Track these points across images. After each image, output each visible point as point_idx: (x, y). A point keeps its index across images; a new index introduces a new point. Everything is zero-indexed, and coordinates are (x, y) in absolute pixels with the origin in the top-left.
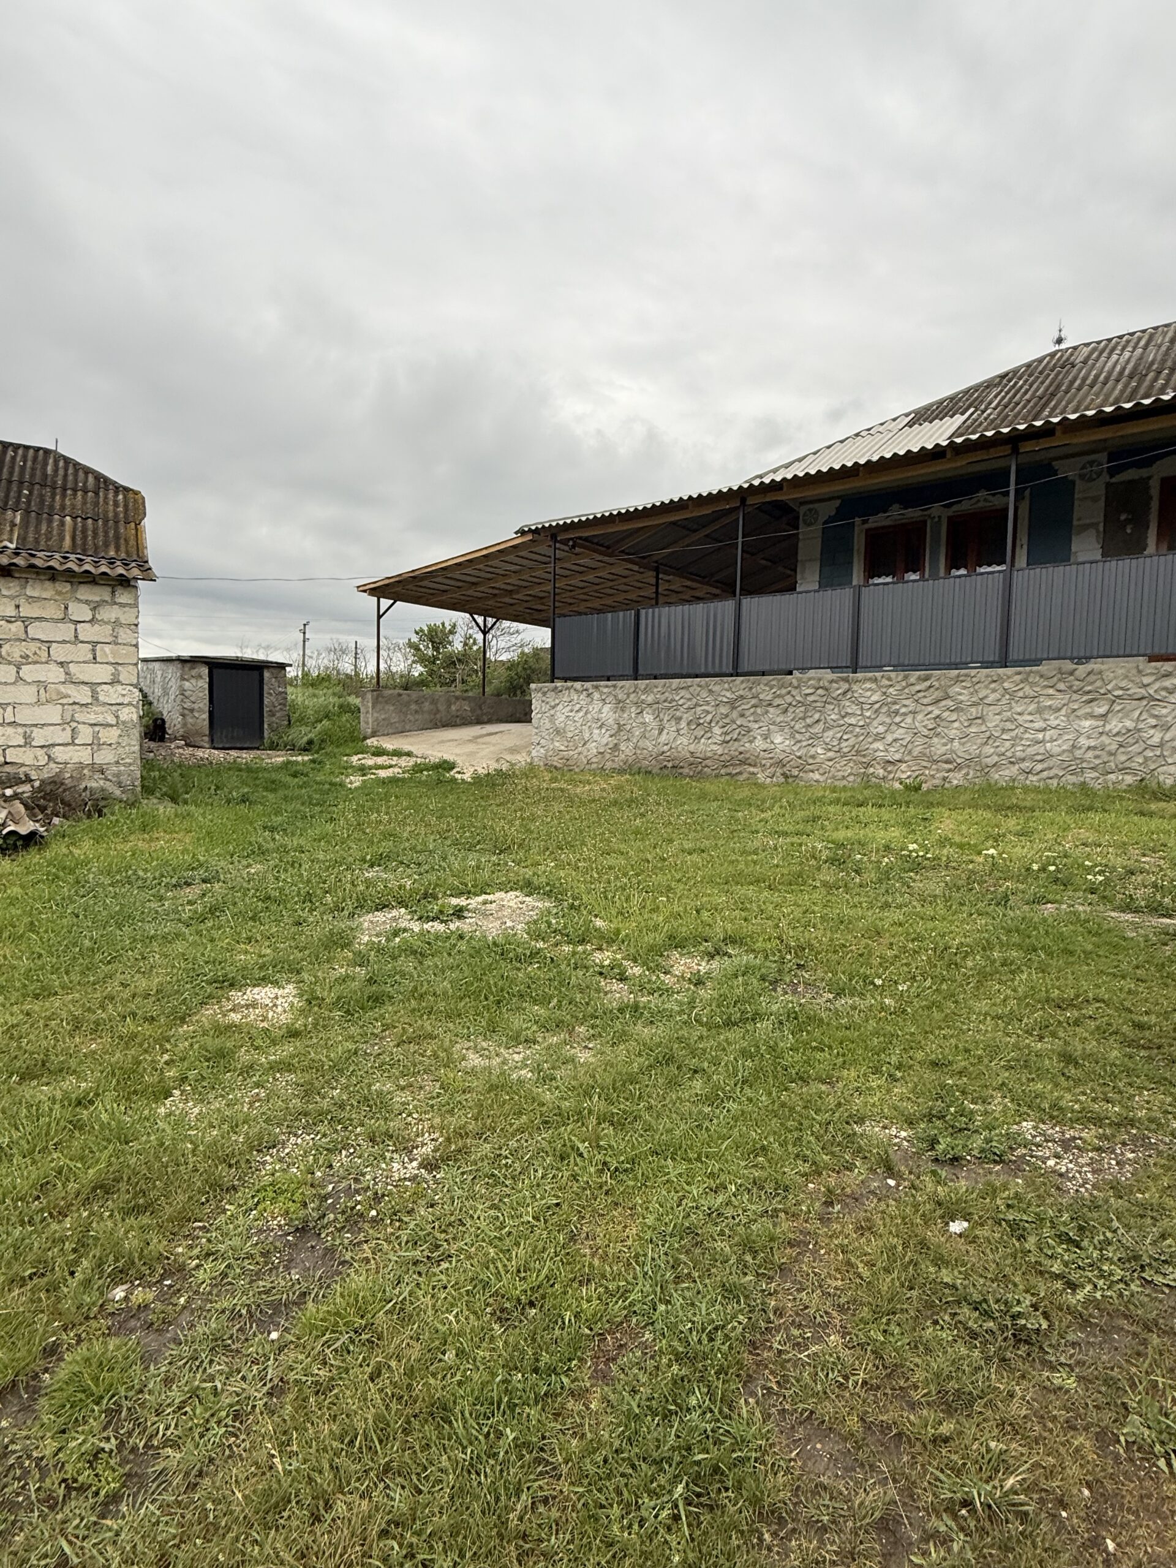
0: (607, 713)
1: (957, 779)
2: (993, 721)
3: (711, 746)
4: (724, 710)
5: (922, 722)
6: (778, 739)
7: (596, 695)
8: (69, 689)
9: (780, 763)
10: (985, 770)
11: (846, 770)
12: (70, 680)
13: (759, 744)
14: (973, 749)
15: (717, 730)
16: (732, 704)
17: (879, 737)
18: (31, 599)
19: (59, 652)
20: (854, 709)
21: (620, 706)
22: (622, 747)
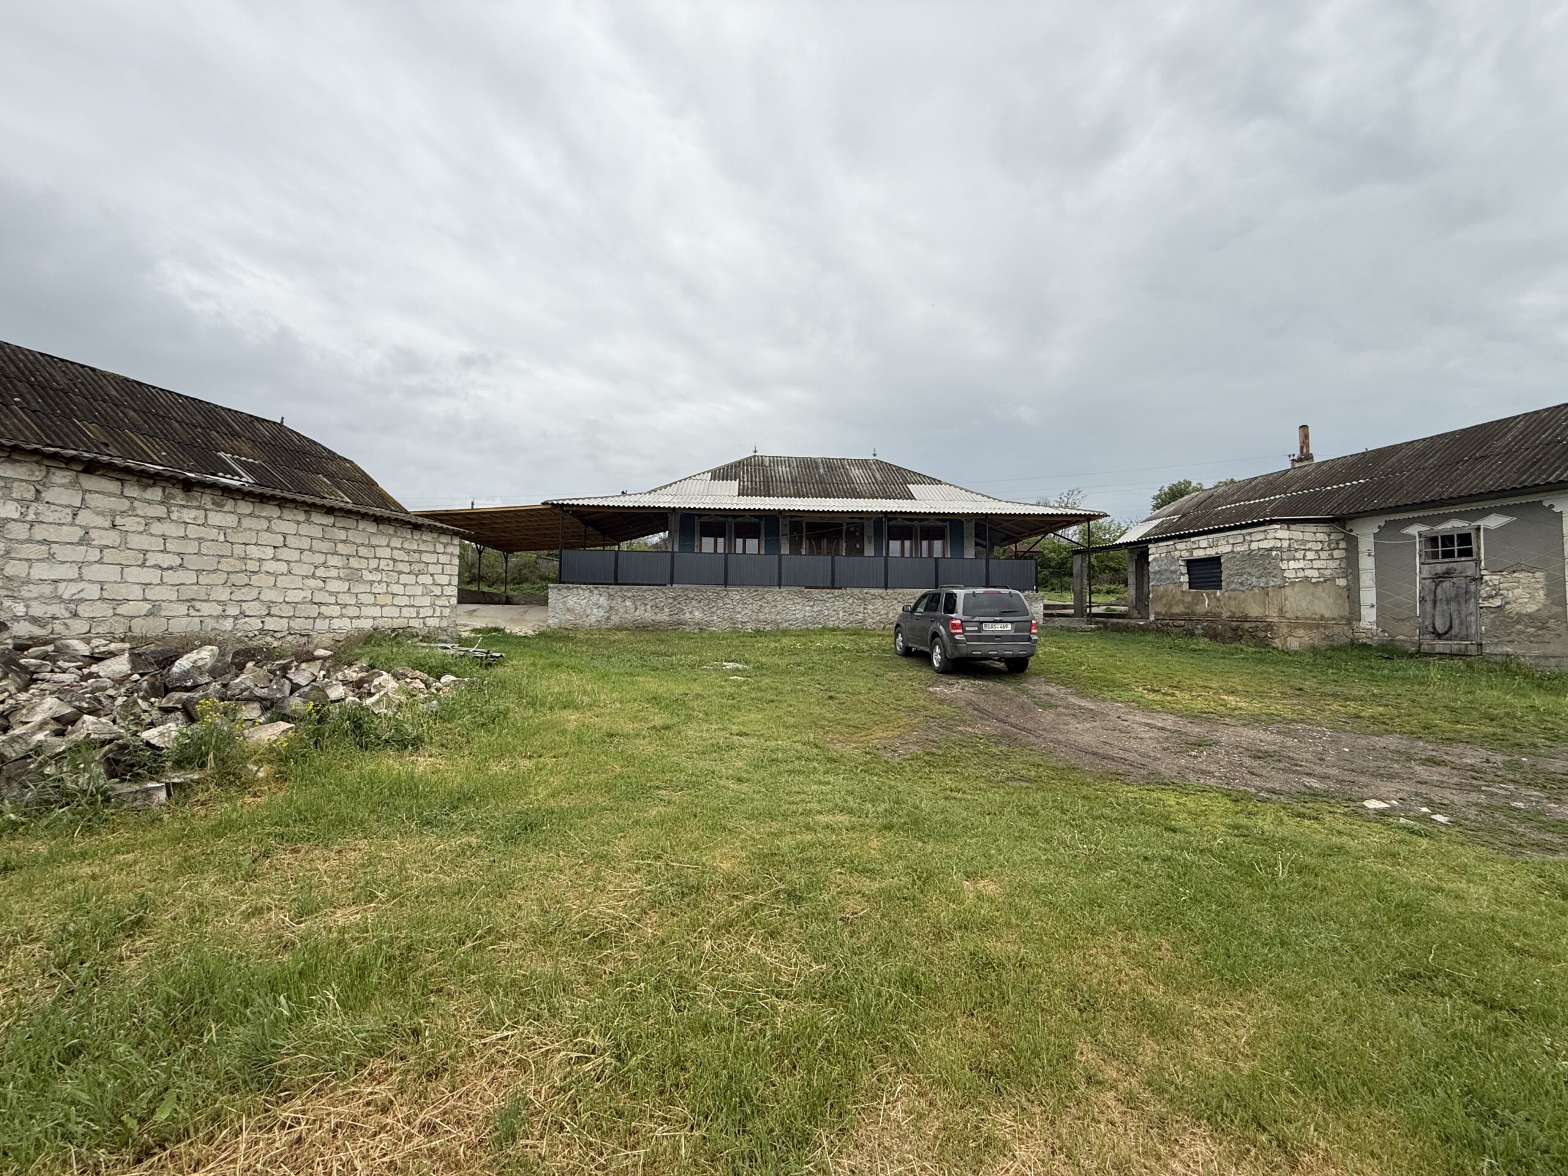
0: (603, 600)
1: (768, 628)
2: (780, 607)
3: (663, 617)
4: (670, 601)
5: (755, 607)
6: (697, 614)
7: (596, 592)
8: (433, 588)
9: (698, 624)
10: (778, 624)
11: (726, 625)
12: (435, 584)
13: (688, 615)
14: (773, 617)
15: (667, 610)
16: (674, 599)
17: (739, 613)
18: (424, 541)
19: (432, 569)
20: (729, 602)
21: (611, 597)
22: (613, 617)
